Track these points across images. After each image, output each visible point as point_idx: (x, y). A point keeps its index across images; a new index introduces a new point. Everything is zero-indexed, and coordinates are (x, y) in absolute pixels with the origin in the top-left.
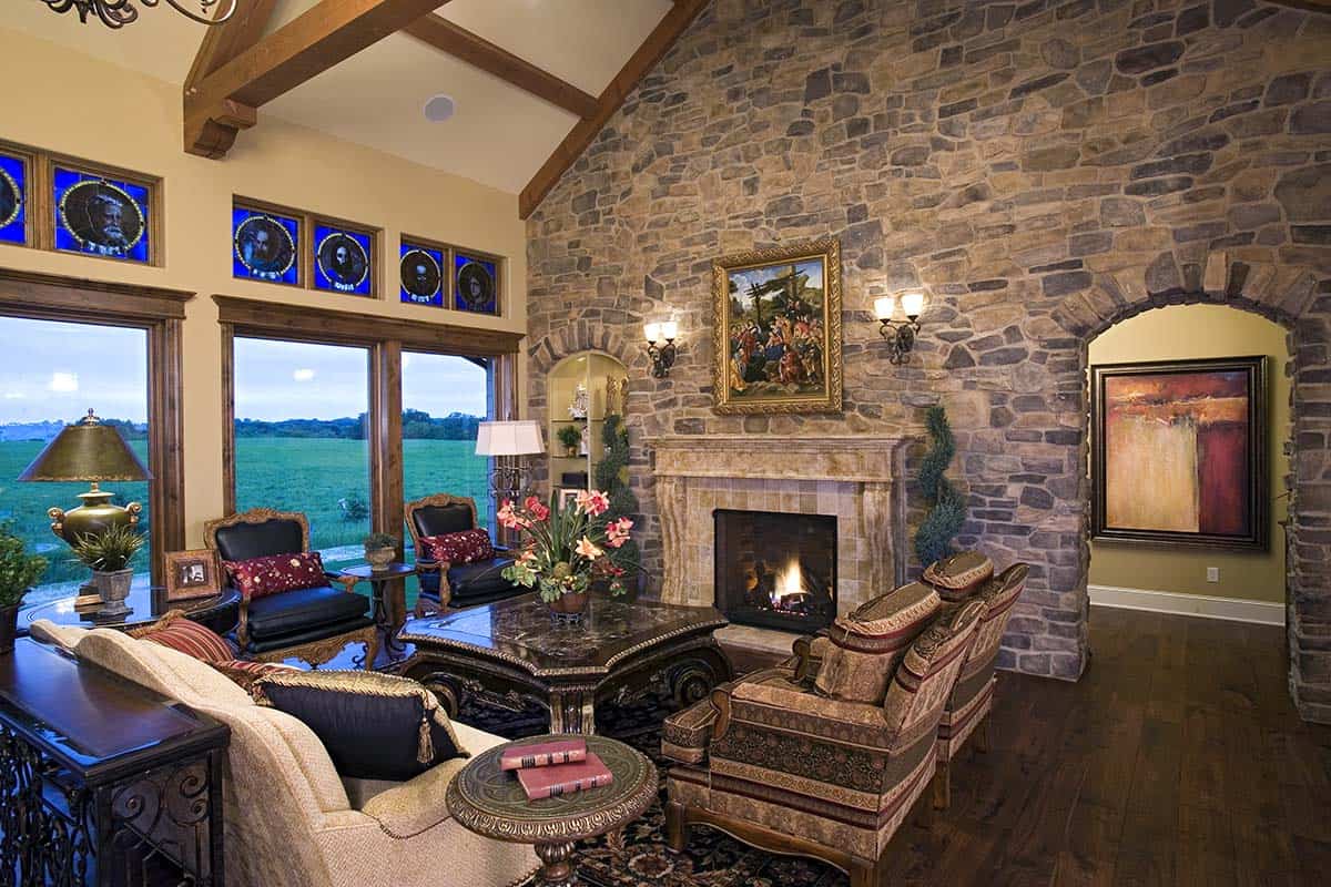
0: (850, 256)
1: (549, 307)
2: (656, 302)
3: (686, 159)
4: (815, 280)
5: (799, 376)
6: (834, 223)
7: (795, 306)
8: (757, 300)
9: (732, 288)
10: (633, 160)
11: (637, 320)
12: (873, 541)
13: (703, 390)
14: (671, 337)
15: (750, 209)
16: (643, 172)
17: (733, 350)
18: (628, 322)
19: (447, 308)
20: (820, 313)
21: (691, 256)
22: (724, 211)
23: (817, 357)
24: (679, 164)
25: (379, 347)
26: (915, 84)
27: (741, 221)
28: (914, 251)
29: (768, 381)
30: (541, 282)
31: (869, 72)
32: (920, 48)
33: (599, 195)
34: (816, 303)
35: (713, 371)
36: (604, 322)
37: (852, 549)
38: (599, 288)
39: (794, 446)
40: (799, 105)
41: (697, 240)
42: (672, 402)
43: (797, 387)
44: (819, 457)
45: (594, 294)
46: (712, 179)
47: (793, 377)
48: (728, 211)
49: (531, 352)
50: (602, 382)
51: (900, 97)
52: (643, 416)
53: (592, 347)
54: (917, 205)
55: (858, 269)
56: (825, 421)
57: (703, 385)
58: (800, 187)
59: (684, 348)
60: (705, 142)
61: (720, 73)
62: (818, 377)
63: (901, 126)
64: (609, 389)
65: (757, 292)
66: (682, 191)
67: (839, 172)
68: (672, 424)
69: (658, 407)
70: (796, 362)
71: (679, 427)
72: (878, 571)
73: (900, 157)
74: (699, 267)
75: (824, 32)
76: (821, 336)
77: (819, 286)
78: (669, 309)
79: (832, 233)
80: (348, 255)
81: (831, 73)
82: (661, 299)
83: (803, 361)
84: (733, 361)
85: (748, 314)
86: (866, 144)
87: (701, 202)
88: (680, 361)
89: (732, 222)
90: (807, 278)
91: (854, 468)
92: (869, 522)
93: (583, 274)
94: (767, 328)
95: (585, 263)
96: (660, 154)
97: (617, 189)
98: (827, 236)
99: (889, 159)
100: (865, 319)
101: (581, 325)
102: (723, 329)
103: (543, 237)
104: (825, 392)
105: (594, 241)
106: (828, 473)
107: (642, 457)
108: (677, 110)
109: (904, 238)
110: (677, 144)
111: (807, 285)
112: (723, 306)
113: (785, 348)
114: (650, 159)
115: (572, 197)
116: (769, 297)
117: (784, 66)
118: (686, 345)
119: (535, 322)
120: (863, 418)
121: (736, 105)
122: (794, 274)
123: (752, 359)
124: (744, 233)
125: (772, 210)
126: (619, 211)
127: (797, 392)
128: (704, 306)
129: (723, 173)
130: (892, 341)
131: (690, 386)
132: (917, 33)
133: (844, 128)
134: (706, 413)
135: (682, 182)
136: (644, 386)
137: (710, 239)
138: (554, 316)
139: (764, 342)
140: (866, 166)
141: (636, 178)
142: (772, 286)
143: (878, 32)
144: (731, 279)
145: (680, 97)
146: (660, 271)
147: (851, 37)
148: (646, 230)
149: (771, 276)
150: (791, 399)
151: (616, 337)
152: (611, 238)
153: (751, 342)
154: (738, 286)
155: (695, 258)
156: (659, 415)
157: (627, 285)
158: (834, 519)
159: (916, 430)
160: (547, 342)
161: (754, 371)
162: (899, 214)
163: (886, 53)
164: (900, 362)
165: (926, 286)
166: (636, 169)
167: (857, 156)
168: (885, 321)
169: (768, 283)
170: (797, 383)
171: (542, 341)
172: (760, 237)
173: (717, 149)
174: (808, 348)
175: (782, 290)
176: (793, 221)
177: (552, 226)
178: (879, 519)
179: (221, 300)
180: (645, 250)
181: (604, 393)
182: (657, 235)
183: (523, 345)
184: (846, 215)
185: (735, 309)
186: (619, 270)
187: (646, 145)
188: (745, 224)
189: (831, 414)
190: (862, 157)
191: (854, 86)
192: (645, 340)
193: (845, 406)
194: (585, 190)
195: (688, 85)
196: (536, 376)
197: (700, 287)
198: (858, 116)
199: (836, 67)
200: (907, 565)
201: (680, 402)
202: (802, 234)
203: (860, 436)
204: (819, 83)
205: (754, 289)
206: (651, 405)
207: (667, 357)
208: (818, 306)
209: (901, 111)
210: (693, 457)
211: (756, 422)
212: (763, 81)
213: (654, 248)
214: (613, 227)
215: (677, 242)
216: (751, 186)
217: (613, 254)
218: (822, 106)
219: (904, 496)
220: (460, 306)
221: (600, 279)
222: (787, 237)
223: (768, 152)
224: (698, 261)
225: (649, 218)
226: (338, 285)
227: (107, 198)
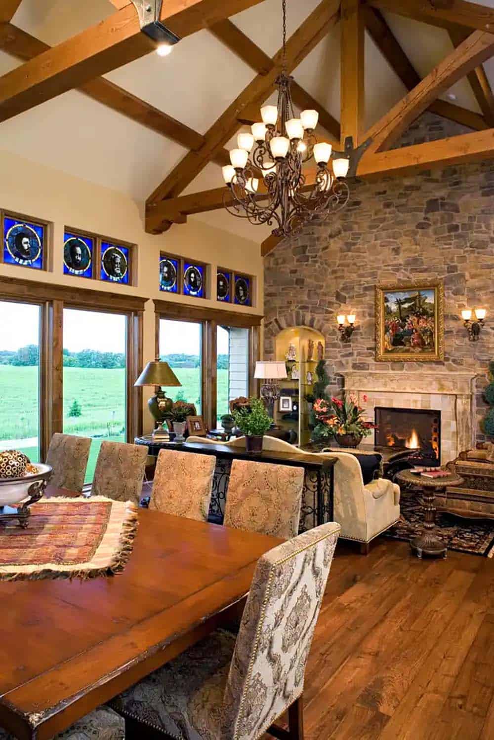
0: (448, 289)
1: (277, 302)
2: (342, 304)
3: (360, 234)
4: (430, 299)
5: (422, 344)
6: (441, 272)
7: (422, 312)
8: (400, 307)
9: (386, 300)
10: (329, 232)
11: (331, 312)
12: (461, 422)
13: (368, 349)
14: (352, 322)
15: (395, 262)
16: (336, 239)
17: (386, 331)
18: (326, 313)
19: (231, 302)
20: (433, 315)
21: (362, 283)
22: (381, 262)
23: (432, 334)
24: (357, 236)
25: (206, 322)
26: (483, 211)
27: (390, 268)
28: (480, 289)
29: (405, 345)
30: (272, 290)
31: (460, 202)
32: (484, 195)
33: (308, 248)
34: (431, 310)
35: (375, 340)
36: (311, 312)
37: (448, 426)
38: (309, 296)
39: (421, 377)
40: (422, 215)
41: (366, 275)
42: (351, 354)
43: (420, 349)
44: (434, 383)
45: (306, 298)
46: (375, 246)
47: (418, 345)
48: (383, 262)
49: (266, 326)
50: (305, 343)
51: (475, 217)
52: (333, 360)
53: (303, 324)
54: (482, 267)
55: (453, 296)
56: (434, 365)
57: (369, 346)
58: (422, 254)
59: (358, 328)
60: (371, 227)
61: (380, 193)
62: (432, 345)
63: (475, 230)
64: (311, 346)
65: (399, 303)
66: (358, 250)
67: (443, 249)
68: (350, 365)
69: (343, 356)
70: (420, 337)
71: (355, 366)
72: (462, 436)
73: (475, 245)
74: (366, 289)
75: (437, 181)
76: (433, 326)
77: (432, 302)
78: (349, 308)
79: (439, 277)
80: (195, 277)
81: (440, 201)
82: (345, 303)
83: (424, 337)
84: (386, 336)
85: (395, 313)
86: (458, 237)
87: (368, 257)
88: (356, 334)
89: (386, 268)
90: (426, 298)
91: (452, 388)
92: (459, 413)
93: (298, 287)
94: (404, 320)
95: (300, 282)
96: (345, 230)
97: (320, 245)
98: (437, 278)
99: (468, 245)
100: (456, 318)
101: (298, 314)
102: (381, 321)
103: (274, 266)
104: (434, 351)
105: (305, 271)
106: (439, 390)
107: (333, 381)
108: (355, 209)
109: (475, 282)
110: (355, 227)
111: (426, 301)
112: (381, 308)
113: (414, 331)
114: (339, 233)
115: (292, 247)
116: (406, 306)
117: (414, 194)
118: (359, 326)
119: (269, 309)
120: (454, 365)
121: (388, 210)
122: (419, 295)
123: (396, 335)
124: (392, 274)
125: (408, 264)
126: (321, 257)
127: (420, 352)
128: (371, 308)
129: (381, 243)
130: (470, 330)
131: (362, 347)
132: (484, 188)
133: (446, 228)
134: (370, 360)
135: (358, 246)
136: (334, 345)
137: (373, 275)
138: (281, 308)
139: (403, 327)
140: (457, 247)
141: (332, 241)
142: (407, 300)
143: (464, 185)
144: (385, 296)
145: (357, 203)
146: (344, 289)
147: (450, 186)
148: (336, 268)
149: (407, 296)
150: (417, 354)
151: (319, 321)
152: (315, 270)
153: (395, 327)
154: (389, 299)
155: (364, 284)
156: (344, 360)
157: (325, 295)
158: (439, 412)
159: (480, 371)
160: (276, 321)
161: (397, 341)
162: (474, 271)
163: (468, 195)
164: (474, 340)
165: (486, 305)
166: (331, 236)
167: (453, 242)
168: (467, 321)
169: (406, 299)
170: (420, 347)
171: (273, 320)
172: (400, 276)
173: (378, 231)
174: (426, 331)
175: (413, 303)
176: (418, 270)
177: (280, 261)
178: (464, 412)
179: (156, 302)
180: (336, 278)
181: (307, 349)
182: (343, 270)
183: (262, 321)
184: (446, 269)
185: (388, 311)
186: (321, 287)
187: (338, 225)
188: (393, 270)
189: (438, 363)
190: (455, 243)
191: (451, 208)
192: (337, 322)
193: (447, 359)
194: (300, 244)
195: (360, 198)
196: (269, 338)
197: (368, 298)
198: (454, 223)
199: (443, 199)
200: (476, 433)
201: (355, 354)
202: (423, 276)
203: (452, 373)
204: (433, 205)
205: (397, 301)
206: (339, 355)
207: (348, 332)
208: (432, 311)
209: (476, 223)
210: (365, 380)
211: (397, 365)
212: (404, 201)
213: (342, 277)
214: (317, 264)
215: (354, 275)
216: (397, 251)
217: (317, 278)
218: (436, 216)
219: (475, 401)
221: (309, 291)
222: (415, 278)
223: (406, 236)
224: (366, 285)
225: (338, 262)
226: (191, 292)
227: (116, 255)
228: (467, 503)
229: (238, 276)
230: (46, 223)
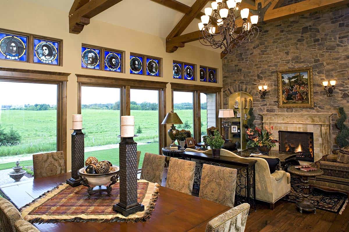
0: (315, 71)
1: (229, 81)
2: (260, 80)
3: (269, 46)
4: (306, 77)
5: (302, 99)
6: (310, 63)
7: (300, 82)
8: (290, 81)
9: (283, 78)
10: (253, 45)
11: (255, 84)
12: (324, 138)
13: (274, 102)
14: (265, 89)
15: (287, 59)
16: (256, 49)
17: (283, 93)
18: (253, 85)
19: (207, 82)
20: (307, 84)
21: (270, 70)
22: (280, 59)
23: (307, 94)
24: (266, 47)
25: (195, 92)
26: (332, 31)
27: (284, 62)
28: (332, 70)
29: (293, 100)
30: (227, 75)
31: (319, 27)
32: (333, 22)
33: (243, 54)
34: (306, 82)
35: (278, 97)
36: (245, 85)
37: (317, 141)
38: (244, 76)
39: (302, 116)
40: (300, 35)
41: (272, 66)
42: (266, 105)
43: (301, 102)
44: (309, 118)
45: (242, 78)
46: (276, 52)
47: (300, 99)
48: (281, 59)
49: (224, 92)
50: (243, 99)
51: (328, 34)
52: (257, 108)
53: (242, 90)
54: (333, 59)
55: (317, 74)
56: (309, 110)
57: (274, 101)
58: (301, 54)
59: (269, 92)
60: (274, 42)
61: (277, 26)
62: (307, 99)
63: (328, 41)
64: (246, 101)
65: (289, 79)
66: (268, 54)
67: (312, 51)
68: (266, 110)
69: (262, 106)
70: (301, 95)
71: (268, 111)
72: (325, 146)
73: (328, 48)
74: (272, 72)
75: (306, 18)
76: (308, 90)
77: (307, 78)
78: (264, 82)
79: (310, 65)
80: (190, 71)
81: (309, 27)
82: (262, 80)
83: (303, 96)
84: (283, 95)
85: (287, 84)
86: (319, 45)
87: (273, 57)
88: (268, 95)
89: (282, 62)
90: (303, 76)
91: (318, 121)
92: (323, 134)
93: (239, 73)
94: (292, 87)
95: (240, 70)
96: (261, 45)
97: (249, 52)
98: (309, 66)
99: (325, 48)
100: (320, 86)
101: (239, 85)
102: (281, 88)
103: (227, 63)
104: (309, 103)
105: (242, 65)
106: (312, 122)
107: (257, 118)
108: (266, 34)
109: (329, 67)
110: (266, 43)
111: (303, 77)
112: (280, 82)
113: (298, 92)
114: (258, 46)
115: (236, 54)
116: (293, 80)
117: (295, 25)
118: (269, 91)
119: (225, 84)
120: (320, 109)
121: (282, 34)
122: (300, 75)
123: (289, 95)
124: (285, 64)
125: (293, 59)
126: (249, 58)
127: (301, 103)
128: (275, 81)
129: (279, 50)
130: (328, 91)
131: (271, 101)
132: (332, 19)
133: (313, 40)
134: (275, 107)
135: (268, 52)
136: (257, 101)
137: (276, 65)
138: (231, 83)
139: (292, 91)
140: (319, 50)
141: (254, 50)
142: (294, 77)
143: (321, 19)
144: (282, 76)
145: (267, 31)
146: (261, 73)
147: (314, 19)
148: (257, 63)
149: (293, 75)
150: (299, 104)
151: (249, 89)
152: (247, 64)
153: (288, 91)
154: (284, 77)
155: (271, 70)
156: (262, 108)
157: (252, 76)
158: (313, 133)
159: (334, 112)
160: (229, 89)
161: (289, 98)
162: (328, 61)
163: (324, 23)
164: (330, 96)
165: (335, 78)
166: (254, 48)
167: (316, 47)
168: (326, 87)
169: (293, 77)
170: (301, 100)
171: (227, 89)
172: (290, 65)
173: (277, 44)
174: (304, 92)
175: (296, 79)
176: (299, 62)
177: (230, 61)
178: (326, 133)
179: (172, 84)
180: (257, 68)
181: (244, 102)
182: (261, 64)
183: (222, 89)
184: (314, 61)
185: (284, 83)
186: (250, 72)
187: (257, 42)
188: (286, 63)
189: (311, 108)
190: (318, 48)
191: (315, 31)
192: (259, 89)
193: (315, 106)
194: (239, 52)
195: (269, 28)
196: (226, 98)
197: (273, 77)
198: (317, 38)
199: (310, 26)
200: (332, 144)
201: (268, 105)
202: (301, 65)
203: (319, 113)
204: (305, 30)
205: (289, 78)
206: (260, 105)
207: (264, 94)
208: (307, 83)
209: (328, 37)
210: (273, 118)
211: (289, 110)
212: (290, 28)
213: (260, 67)
214: (248, 62)
215: (266, 66)
216: (287, 53)
217: (248, 69)
218: (307, 35)
219: (331, 128)
220: (210, 81)
221: (244, 74)
222: (297, 66)
223: (292, 45)
224: (272, 71)
225: (258, 60)
226: (188, 78)
227: (153, 63)
228: (327, 184)
229: (210, 69)
230: (122, 52)
